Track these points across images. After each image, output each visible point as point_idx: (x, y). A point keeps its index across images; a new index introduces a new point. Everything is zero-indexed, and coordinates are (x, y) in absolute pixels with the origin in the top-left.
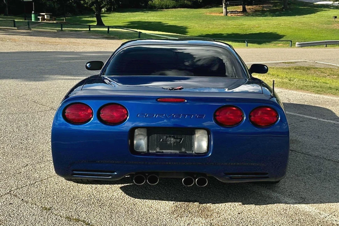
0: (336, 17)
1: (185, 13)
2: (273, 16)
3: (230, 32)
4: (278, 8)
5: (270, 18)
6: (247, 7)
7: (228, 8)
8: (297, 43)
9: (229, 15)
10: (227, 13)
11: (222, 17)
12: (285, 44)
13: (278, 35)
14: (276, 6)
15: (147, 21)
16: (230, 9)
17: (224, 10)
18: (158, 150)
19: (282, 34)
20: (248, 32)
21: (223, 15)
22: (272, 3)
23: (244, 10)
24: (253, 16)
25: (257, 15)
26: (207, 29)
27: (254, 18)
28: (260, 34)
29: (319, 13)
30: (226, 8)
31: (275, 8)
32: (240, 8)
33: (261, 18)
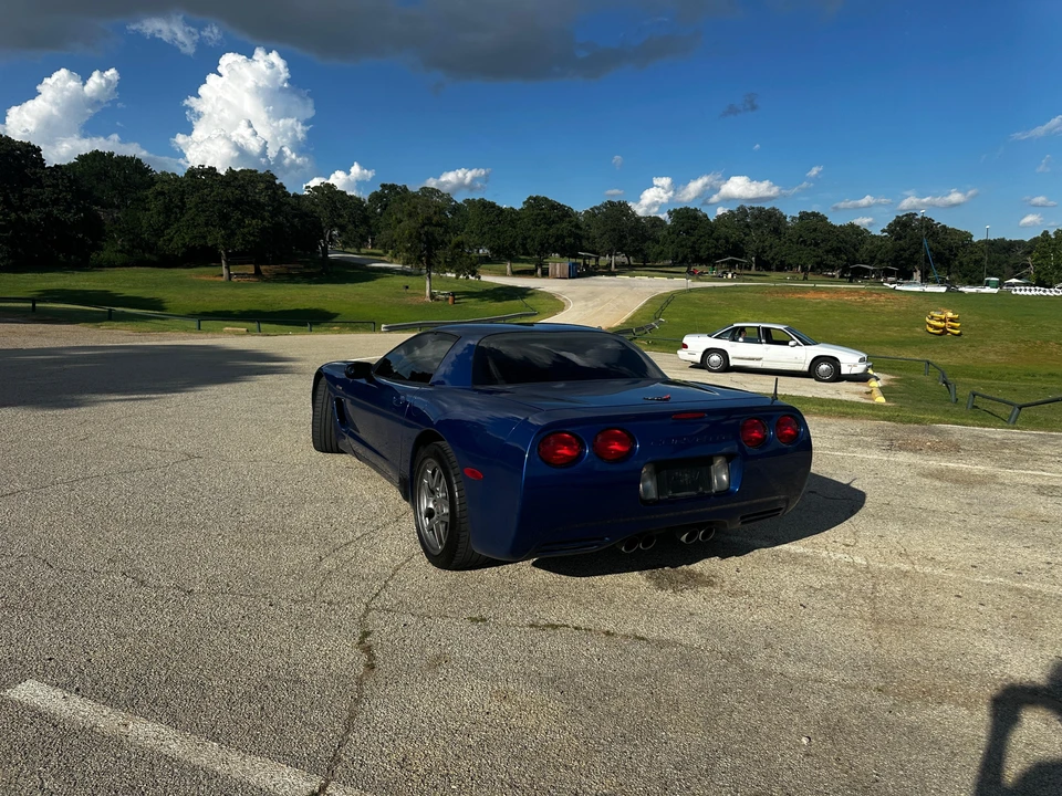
0: (407, 287)
1: (150, 276)
2: (310, 283)
3: (244, 308)
4: (312, 270)
5: (306, 285)
6: (262, 268)
7: (231, 267)
8: (383, 326)
9: (234, 280)
10: (230, 276)
11: (222, 282)
12: (343, 327)
13: (328, 313)
14: (309, 267)
15: (77, 288)
16: (234, 269)
17: (225, 271)
18: (670, 493)
19: (333, 311)
20: (276, 308)
21: (223, 279)
22: (301, 263)
23: (258, 273)
24: (274, 281)
25: (283, 282)
26: (201, 303)
27: (280, 285)
28: (297, 312)
29: (379, 280)
30: (227, 268)
31: (307, 271)
32: (250, 269)
33: (292, 285)
